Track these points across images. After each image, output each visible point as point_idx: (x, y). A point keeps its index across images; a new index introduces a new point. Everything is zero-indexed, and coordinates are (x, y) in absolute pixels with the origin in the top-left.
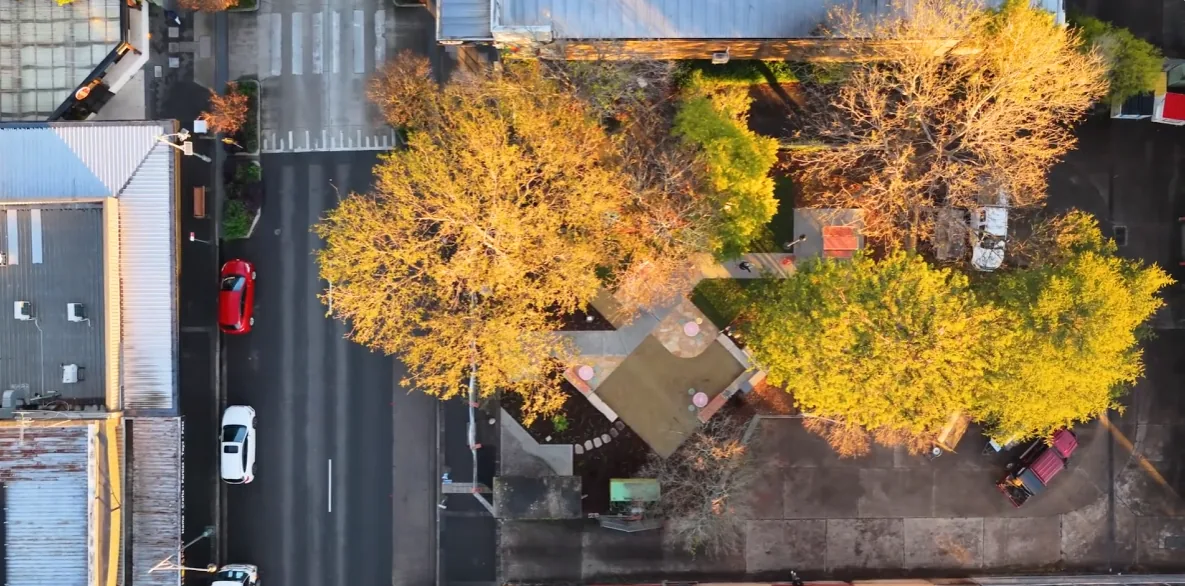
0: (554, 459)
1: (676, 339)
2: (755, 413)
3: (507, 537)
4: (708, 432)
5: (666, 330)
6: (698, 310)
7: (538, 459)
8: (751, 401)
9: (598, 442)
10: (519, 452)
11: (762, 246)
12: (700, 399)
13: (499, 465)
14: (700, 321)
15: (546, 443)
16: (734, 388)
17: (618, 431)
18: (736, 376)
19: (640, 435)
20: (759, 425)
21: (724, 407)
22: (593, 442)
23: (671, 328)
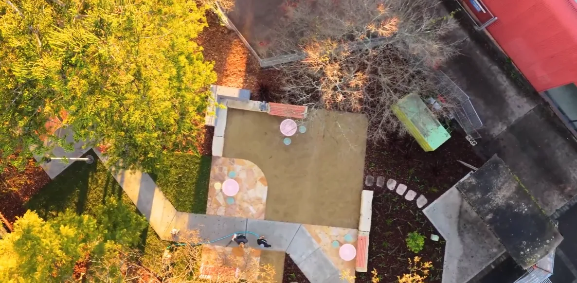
0: (450, 217)
1: (252, 194)
2: (262, 68)
3: (555, 203)
4: (315, 97)
5: (251, 208)
6: (210, 194)
7: (461, 233)
8: (254, 80)
9: (401, 189)
10: (467, 255)
11: (108, 182)
12: (288, 128)
13: (494, 263)
14: (217, 185)
15: (441, 238)
16: (255, 105)
17: (376, 179)
18: (243, 112)
19: (364, 155)
20: (269, 55)
21: (278, 100)
22: (405, 194)
23: (245, 205)
